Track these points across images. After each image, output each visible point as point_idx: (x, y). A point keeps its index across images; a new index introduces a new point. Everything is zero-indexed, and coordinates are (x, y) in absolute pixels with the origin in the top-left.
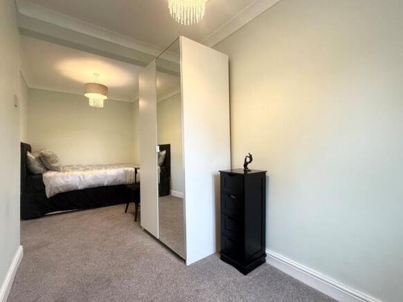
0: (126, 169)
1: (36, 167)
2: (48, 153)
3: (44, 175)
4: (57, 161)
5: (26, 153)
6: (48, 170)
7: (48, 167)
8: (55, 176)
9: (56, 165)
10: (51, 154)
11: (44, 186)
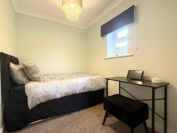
0: (92, 77)
1: (19, 77)
2: (30, 65)
3: (26, 86)
4: (38, 72)
5: (9, 64)
6: (30, 80)
7: (30, 77)
8: (36, 86)
9: (36, 76)
10: (33, 65)
11: (27, 97)
